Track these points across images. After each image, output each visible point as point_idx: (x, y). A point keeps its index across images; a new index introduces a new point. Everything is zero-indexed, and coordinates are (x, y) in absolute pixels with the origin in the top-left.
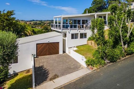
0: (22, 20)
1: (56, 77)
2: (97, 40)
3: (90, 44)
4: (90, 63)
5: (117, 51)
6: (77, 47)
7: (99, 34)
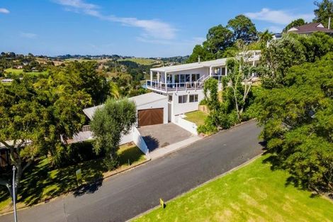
0: (41, 57)
1: (166, 144)
2: (210, 104)
3: (202, 110)
4: (201, 130)
5: (231, 116)
6: (186, 114)
7: (212, 97)
